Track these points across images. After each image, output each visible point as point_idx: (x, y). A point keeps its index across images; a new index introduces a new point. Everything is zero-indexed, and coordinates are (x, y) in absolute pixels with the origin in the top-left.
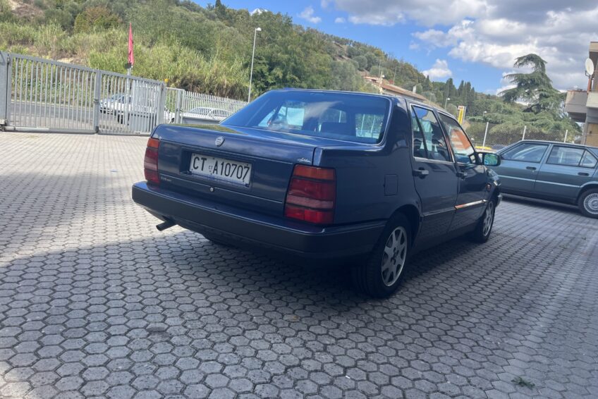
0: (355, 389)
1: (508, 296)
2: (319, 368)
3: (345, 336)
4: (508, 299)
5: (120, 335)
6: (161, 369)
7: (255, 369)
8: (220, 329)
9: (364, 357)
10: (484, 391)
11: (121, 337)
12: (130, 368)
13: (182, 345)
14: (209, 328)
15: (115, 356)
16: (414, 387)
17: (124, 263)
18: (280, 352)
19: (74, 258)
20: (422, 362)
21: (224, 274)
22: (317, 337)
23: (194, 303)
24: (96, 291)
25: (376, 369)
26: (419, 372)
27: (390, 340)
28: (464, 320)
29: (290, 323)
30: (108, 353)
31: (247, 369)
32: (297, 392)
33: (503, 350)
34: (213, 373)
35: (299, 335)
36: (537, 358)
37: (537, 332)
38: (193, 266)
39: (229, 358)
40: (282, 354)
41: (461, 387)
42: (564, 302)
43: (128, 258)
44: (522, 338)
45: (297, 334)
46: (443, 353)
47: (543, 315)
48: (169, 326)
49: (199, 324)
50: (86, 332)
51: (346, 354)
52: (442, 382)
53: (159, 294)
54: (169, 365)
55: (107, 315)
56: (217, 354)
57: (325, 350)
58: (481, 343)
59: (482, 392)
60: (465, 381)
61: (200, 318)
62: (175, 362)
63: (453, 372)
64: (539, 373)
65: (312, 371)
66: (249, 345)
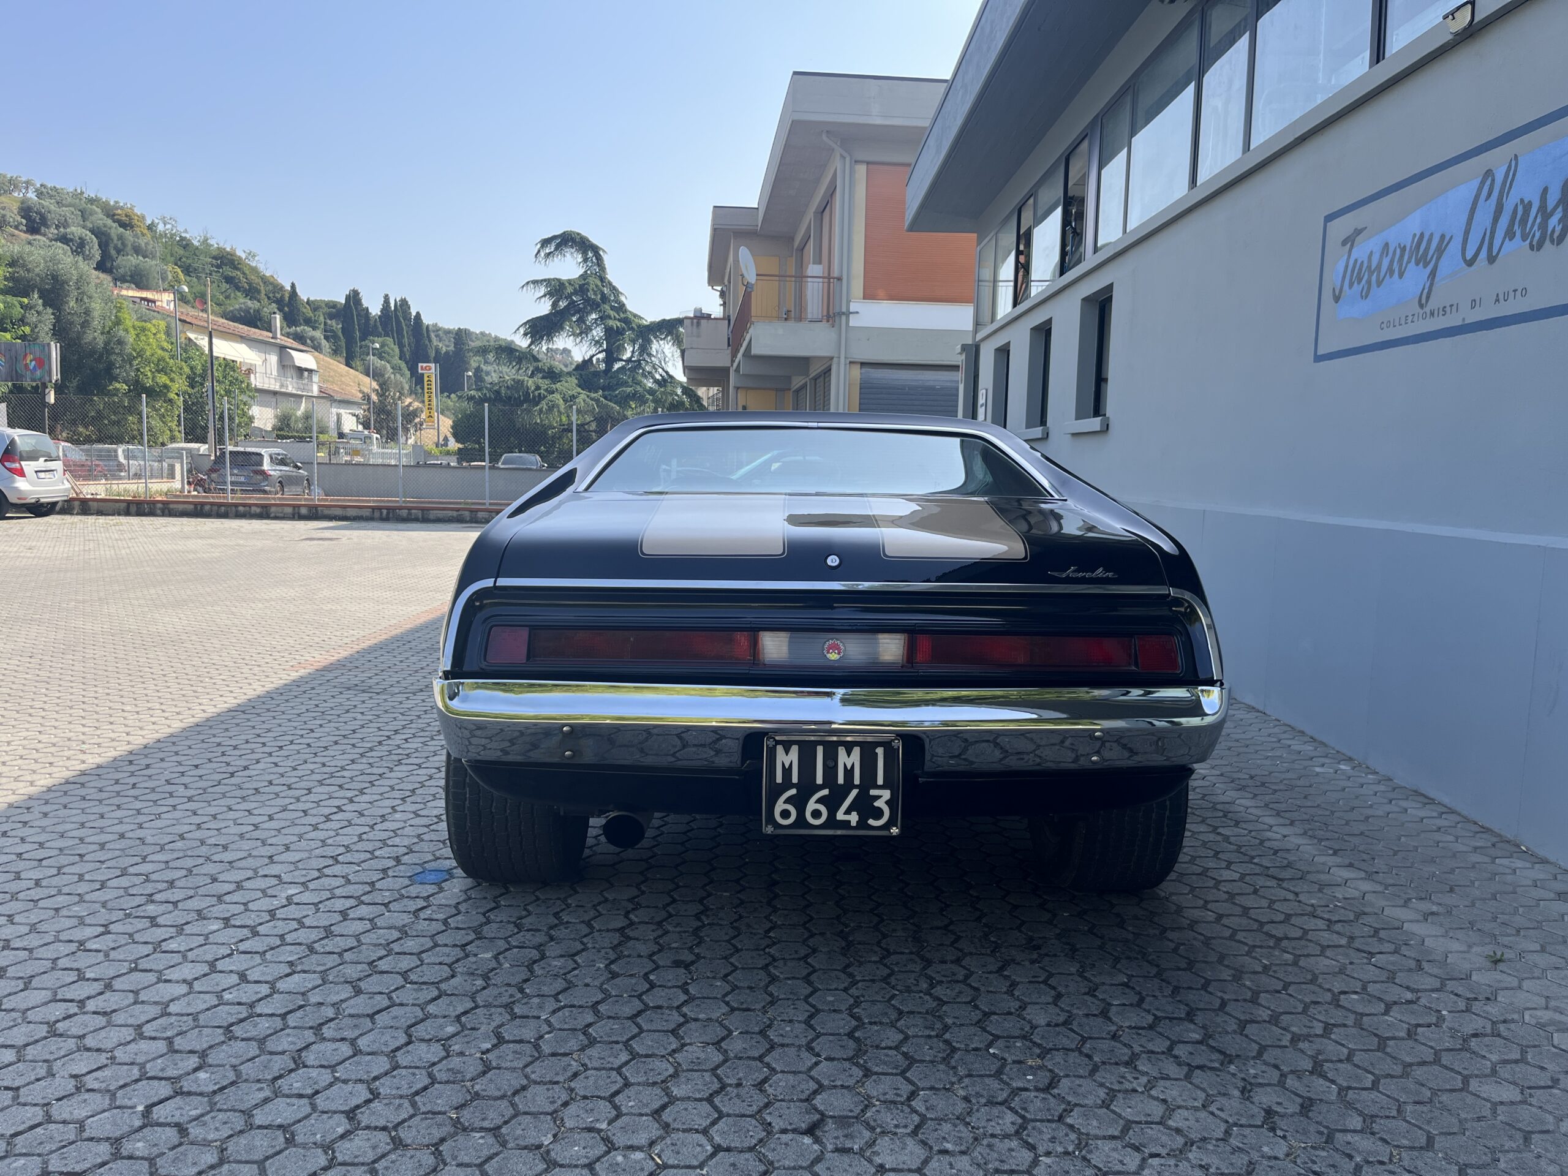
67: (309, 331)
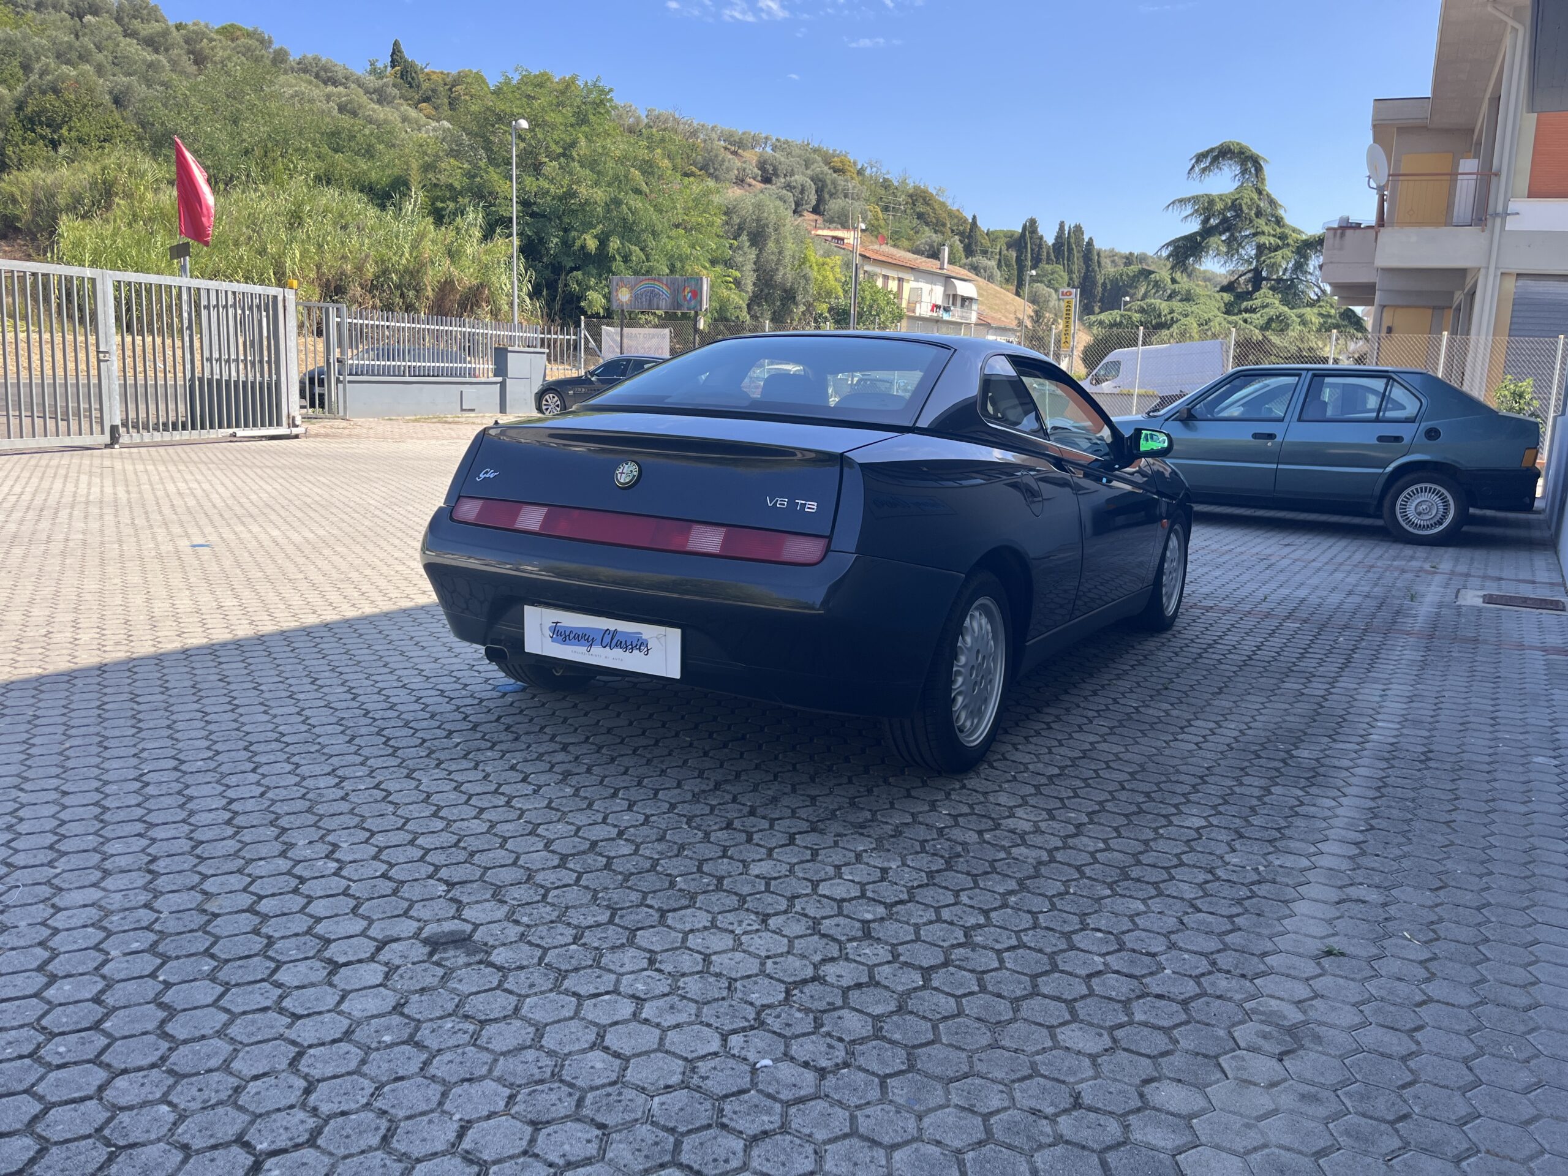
0: (958, 1015)
1: (1259, 757)
2: (865, 979)
3: (905, 897)
4: (1263, 762)
5: (360, 961)
6: (491, 1030)
7: (717, 1000)
8: (604, 917)
9: (962, 940)
10: (1251, 981)
11: (364, 965)
12: (412, 1036)
13: (521, 968)
14: (575, 917)
15: (365, 1014)
16: (1091, 993)
17: (310, 783)
18: (763, 954)
19: (177, 787)
20: (1099, 935)
21: (573, 781)
22: (840, 907)
23: (521, 862)
24: (262, 863)
25: (996, 965)
26: (1096, 958)
27: (1012, 892)
28: (1171, 823)
29: (768, 880)
30: (344, 1007)
31: (696, 1002)
32: (829, 1040)
33: (1274, 882)
34: (616, 1023)
35: (798, 908)
36: (1354, 892)
37: (1343, 832)
38: (489, 769)
39: (645, 983)
40: (768, 957)
41: (1197, 978)
42: (1391, 754)
43: (317, 770)
44: (1313, 849)
45: (791, 905)
46: (1142, 908)
47: (1346, 790)
48: (476, 926)
49: (546, 912)
50: (273, 965)
51: (918, 939)
52: (1152, 974)
53: (427, 851)
54: (505, 1017)
55: (311, 916)
56: (613, 977)
57: (867, 933)
58: (1220, 872)
59: (1248, 984)
60: (1204, 965)
61: (545, 896)
62: (517, 1009)
63: (1172, 946)
64: (1365, 926)
65: (849, 988)
66: (684, 946)
67: (982, 261)
